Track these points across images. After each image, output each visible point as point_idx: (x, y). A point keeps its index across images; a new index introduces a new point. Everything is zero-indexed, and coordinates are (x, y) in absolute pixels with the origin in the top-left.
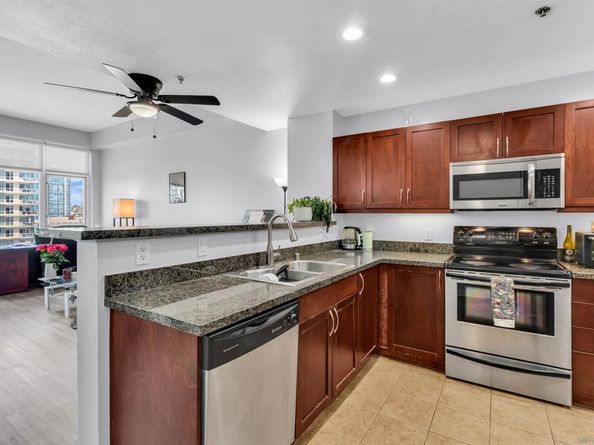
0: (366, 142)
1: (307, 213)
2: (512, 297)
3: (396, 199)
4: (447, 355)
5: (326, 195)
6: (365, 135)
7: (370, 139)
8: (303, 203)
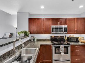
0: (36, 20)
1: (23, 35)
2: (63, 49)
3: (42, 31)
4: (53, 61)
5: (27, 30)
6: (36, 18)
7: (37, 19)
8: (22, 32)
